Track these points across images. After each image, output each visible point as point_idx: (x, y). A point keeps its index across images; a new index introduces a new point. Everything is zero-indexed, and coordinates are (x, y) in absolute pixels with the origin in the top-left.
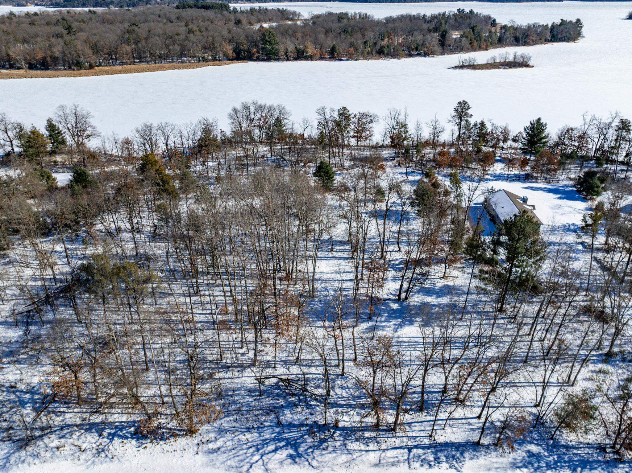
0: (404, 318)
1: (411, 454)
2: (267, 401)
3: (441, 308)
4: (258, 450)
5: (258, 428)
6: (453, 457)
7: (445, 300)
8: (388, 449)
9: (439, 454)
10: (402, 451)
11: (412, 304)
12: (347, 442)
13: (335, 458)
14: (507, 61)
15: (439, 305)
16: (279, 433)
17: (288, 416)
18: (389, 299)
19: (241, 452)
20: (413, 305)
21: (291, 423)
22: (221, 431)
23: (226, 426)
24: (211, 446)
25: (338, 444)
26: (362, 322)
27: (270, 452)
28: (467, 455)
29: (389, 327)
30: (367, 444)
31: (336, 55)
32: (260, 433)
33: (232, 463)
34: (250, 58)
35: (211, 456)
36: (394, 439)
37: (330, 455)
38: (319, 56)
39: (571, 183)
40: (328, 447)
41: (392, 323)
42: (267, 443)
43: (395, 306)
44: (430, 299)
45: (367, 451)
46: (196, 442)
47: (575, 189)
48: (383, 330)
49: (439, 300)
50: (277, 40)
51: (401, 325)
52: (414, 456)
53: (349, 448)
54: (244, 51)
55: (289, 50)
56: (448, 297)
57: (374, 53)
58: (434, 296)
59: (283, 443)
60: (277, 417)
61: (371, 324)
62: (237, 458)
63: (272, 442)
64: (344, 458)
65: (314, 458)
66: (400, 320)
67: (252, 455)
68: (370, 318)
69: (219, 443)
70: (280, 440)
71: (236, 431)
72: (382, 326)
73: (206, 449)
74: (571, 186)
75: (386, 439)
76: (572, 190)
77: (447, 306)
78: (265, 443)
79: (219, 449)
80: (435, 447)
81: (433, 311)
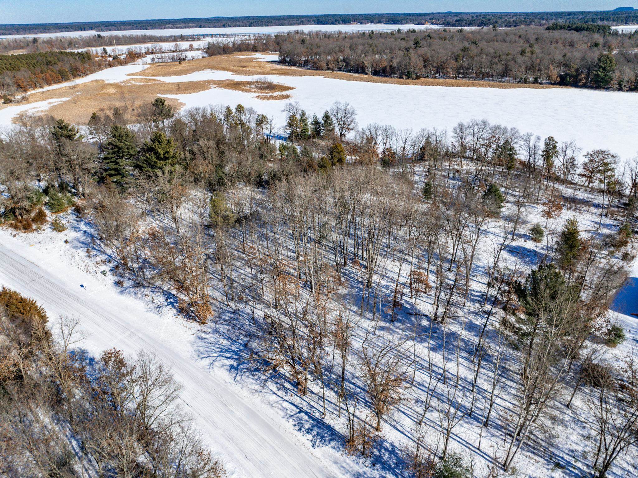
1: (298, 414)
2: (253, 329)
4: (221, 352)
5: (234, 341)
6: (322, 437)
8: (287, 401)
9: (315, 428)
10: (295, 408)
12: (269, 380)
13: (252, 384)
16: (240, 350)
17: (254, 344)
19: (212, 347)
21: (252, 349)
22: (216, 331)
23: (221, 330)
24: (203, 335)
25: (264, 377)
27: (225, 357)
28: (333, 443)
30: (279, 389)
32: (231, 344)
33: (202, 349)
35: (198, 340)
36: (298, 398)
37: (251, 380)
40: (256, 375)
42: (229, 351)
45: (274, 393)
46: (199, 328)
50: (614, 67)
52: (298, 417)
53: (267, 384)
54: (571, 76)
59: (237, 357)
60: (249, 341)
62: (207, 349)
63: (232, 353)
64: (257, 387)
65: (242, 375)
67: (215, 352)
69: (208, 336)
70: (236, 354)
71: (223, 335)
73: (199, 335)
75: (293, 394)
78: (228, 351)
79: (205, 339)
80: (318, 422)
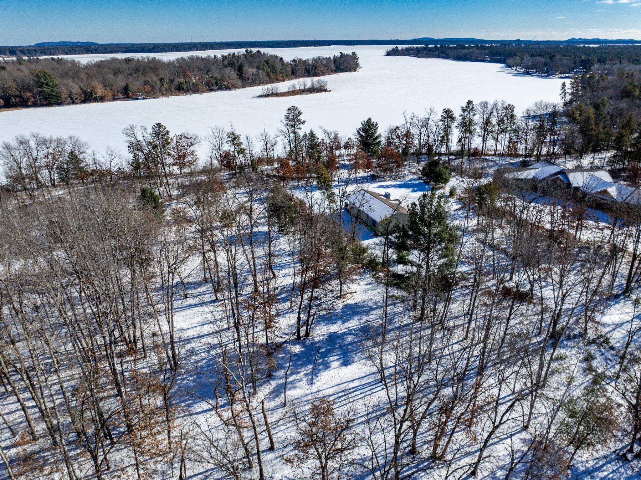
0: (314, 362)
3: (354, 334)
7: (354, 323)
11: (317, 339)
14: (306, 87)
15: (349, 333)
18: (286, 342)
20: (319, 341)
26: (261, 385)
29: (300, 380)
31: (131, 94)
34: (24, 104)
38: (111, 97)
39: (416, 176)
41: (302, 374)
43: (297, 349)
44: (335, 328)
47: (422, 181)
48: (294, 388)
49: (347, 325)
50: (56, 82)
51: (315, 373)
54: (15, 97)
55: (74, 91)
56: (356, 318)
57: (173, 89)
58: (340, 322)
61: (274, 384)
66: (311, 367)
68: (270, 376)
72: (291, 382)
74: (417, 180)
76: (420, 183)
77: (360, 330)
81: (347, 342)
